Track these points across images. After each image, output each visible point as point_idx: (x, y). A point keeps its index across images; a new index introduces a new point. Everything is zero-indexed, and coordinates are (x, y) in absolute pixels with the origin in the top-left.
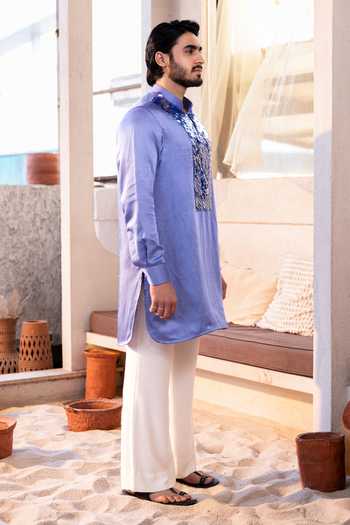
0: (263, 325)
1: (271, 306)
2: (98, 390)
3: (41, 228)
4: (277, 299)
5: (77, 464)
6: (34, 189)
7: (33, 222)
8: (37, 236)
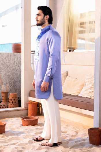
0: (80, 95)
1: (82, 90)
2: (32, 113)
3: (16, 66)
5: (24, 136)
7: (14, 64)
8: (15, 68)
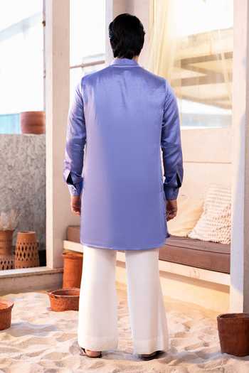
0: (193, 236)
1: (198, 222)
3: (31, 165)
4: (203, 217)
6: (27, 137)
7: (26, 161)
8: (27, 171)
